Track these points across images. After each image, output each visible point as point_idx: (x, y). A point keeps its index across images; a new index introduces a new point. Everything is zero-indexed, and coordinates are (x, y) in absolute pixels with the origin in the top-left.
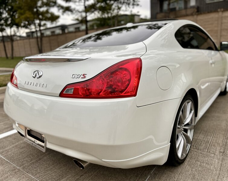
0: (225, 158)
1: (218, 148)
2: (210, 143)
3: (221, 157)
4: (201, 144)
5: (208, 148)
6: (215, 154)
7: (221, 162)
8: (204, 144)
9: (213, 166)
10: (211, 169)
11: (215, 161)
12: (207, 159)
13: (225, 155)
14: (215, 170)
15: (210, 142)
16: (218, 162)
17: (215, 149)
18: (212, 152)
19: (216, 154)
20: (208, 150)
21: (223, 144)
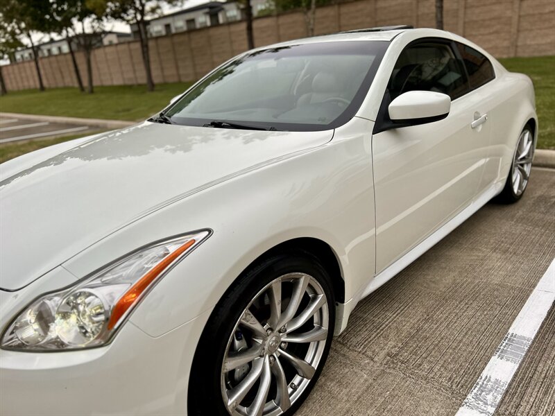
0: (388, 371)
1: (391, 344)
2: (382, 330)
3: (382, 368)
4: (360, 330)
5: (369, 342)
6: (372, 360)
7: (371, 381)
8: (366, 332)
9: (348, 390)
10: (339, 396)
11: (362, 376)
12: (347, 370)
13: (393, 363)
14: (345, 398)
15: (384, 326)
16: (366, 380)
17: (382, 345)
18: (370, 353)
19: (376, 359)
20: (364, 348)
21: (410, 334)
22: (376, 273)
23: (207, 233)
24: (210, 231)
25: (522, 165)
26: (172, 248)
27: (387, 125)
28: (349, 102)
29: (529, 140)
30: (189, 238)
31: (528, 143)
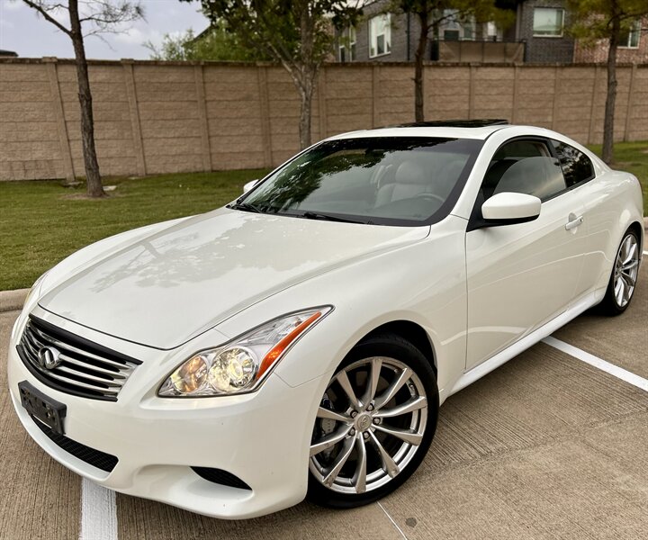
22: (466, 369)
23: (330, 308)
24: (332, 307)
25: (627, 271)
26: (304, 319)
27: (480, 224)
28: (444, 201)
29: (633, 243)
30: (315, 312)
31: (631, 246)
